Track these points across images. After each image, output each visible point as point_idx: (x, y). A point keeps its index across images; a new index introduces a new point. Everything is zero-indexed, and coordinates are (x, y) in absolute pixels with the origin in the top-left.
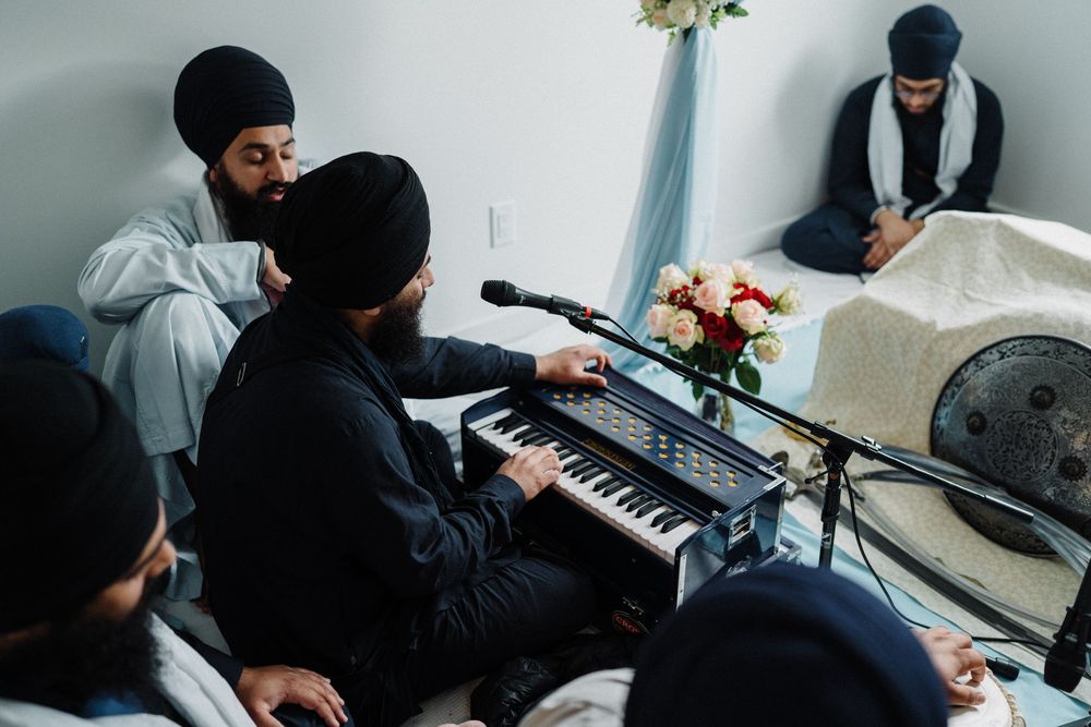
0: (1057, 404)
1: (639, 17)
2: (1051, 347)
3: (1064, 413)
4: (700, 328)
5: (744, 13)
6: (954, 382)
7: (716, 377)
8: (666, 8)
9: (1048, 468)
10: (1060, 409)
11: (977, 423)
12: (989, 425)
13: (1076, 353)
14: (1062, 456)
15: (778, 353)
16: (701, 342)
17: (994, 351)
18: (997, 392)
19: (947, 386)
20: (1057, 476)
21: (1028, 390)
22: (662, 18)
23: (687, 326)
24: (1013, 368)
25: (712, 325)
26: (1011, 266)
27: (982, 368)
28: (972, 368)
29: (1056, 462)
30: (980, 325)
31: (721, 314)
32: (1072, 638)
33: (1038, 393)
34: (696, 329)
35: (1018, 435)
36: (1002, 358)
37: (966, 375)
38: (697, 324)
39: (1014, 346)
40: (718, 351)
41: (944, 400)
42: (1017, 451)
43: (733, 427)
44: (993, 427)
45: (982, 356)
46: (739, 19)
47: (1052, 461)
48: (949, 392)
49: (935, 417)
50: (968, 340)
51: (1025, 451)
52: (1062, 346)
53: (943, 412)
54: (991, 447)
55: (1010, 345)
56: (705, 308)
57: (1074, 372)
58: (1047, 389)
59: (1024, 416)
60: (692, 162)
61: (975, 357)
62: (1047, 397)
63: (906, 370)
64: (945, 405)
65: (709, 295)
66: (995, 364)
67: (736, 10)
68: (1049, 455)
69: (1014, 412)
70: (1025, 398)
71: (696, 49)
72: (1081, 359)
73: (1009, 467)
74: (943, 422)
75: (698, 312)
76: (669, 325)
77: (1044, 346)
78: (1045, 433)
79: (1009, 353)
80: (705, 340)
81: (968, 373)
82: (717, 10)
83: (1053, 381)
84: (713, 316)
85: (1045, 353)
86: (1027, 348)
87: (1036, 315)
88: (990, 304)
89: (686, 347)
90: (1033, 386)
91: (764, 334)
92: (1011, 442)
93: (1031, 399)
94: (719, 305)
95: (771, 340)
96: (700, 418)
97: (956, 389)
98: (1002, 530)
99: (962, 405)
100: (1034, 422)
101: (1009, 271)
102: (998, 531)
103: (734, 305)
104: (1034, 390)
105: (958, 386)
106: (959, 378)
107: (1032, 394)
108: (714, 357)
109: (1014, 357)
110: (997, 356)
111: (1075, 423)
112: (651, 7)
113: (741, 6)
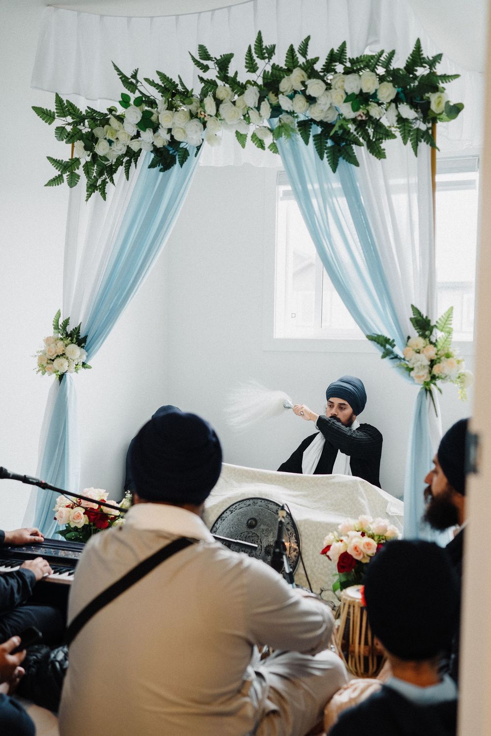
0: (259, 524)
1: (37, 370)
2: (251, 502)
3: (262, 527)
4: (86, 516)
5: (90, 367)
8: (52, 364)
9: (260, 553)
13: (261, 502)
14: (265, 546)
16: (87, 524)
17: (228, 511)
18: (232, 527)
20: (265, 556)
21: (246, 522)
22: (51, 368)
23: (80, 514)
24: (237, 515)
25: (92, 513)
26: (227, 480)
27: (224, 520)
28: (219, 521)
29: (263, 549)
30: (219, 503)
31: (96, 508)
32: (277, 550)
33: (250, 521)
36: (232, 513)
37: (217, 526)
38: (84, 514)
39: (236, 506)
45: (223, 515)
46: (87, 370)
47: (261, 549)
50: (215, 511)
52: (256, 501)
55: (234, 507)
56: (87, 506)
57: (262, 509)
58: (253, 519)
59: (246, 533)
60: (68, 440)
61: (219, 517)
62: (254, 522)
66: (229, 516)
67: (85, 366)
69: (242, 533)
70: (245, 526)
71: (66, 387)
72: (264, 503)
75: (84, 508)
76: (70, 515)
77: (248, 502)
78: (256, 539)
79: (234, 510)
81: (218, 524)
82: (78, 365)
83: (254, 515)
84: (92, 510)
85: (249, 505)
86: (241, 505)
87: (242, 494)
88: (222, 495)
89: (80, 526)
90: (247, 520)
93: (247, 525)
100: (250, 535)
101: (227, 482)
104: (248, 521)
106: (215, 528)
107: (247, 523)
109: (237, 510)
110: (230, 513)
111: (267, 530)
112: (44, 364)
113: (89, 363)
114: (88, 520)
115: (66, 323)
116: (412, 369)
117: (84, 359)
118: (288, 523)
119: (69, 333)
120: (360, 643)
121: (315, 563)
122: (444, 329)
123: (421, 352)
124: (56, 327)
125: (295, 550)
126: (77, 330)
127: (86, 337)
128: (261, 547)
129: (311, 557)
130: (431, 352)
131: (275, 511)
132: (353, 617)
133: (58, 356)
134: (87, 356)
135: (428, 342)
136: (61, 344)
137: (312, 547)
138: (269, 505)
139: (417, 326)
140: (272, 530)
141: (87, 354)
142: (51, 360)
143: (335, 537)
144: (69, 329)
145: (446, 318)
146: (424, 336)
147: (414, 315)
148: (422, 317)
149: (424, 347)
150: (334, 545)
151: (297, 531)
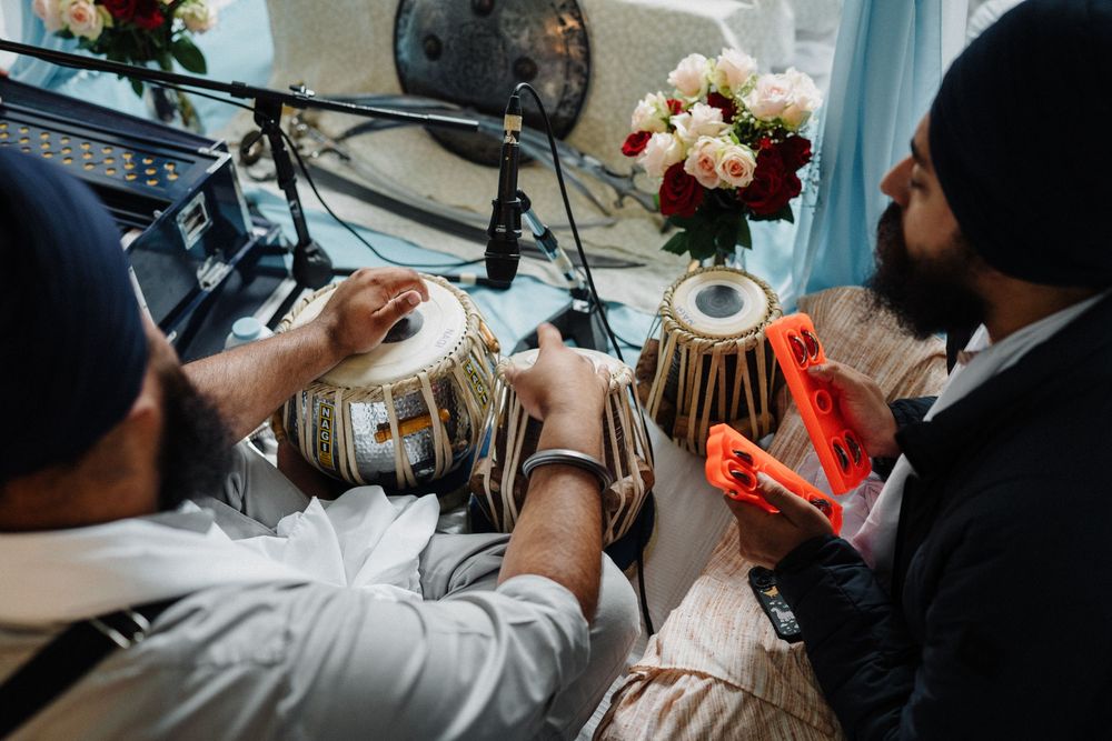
0: (498, 6)
3: (506, 14)
4: (102, 8)
6: (403, 10)
7: (153, 66)
9: (505, 75)
10: (500, 10)
11: (432, 46)
12: (444, 46)
14: (514, 60)
16: (110, 24)
19: (398, 15)
21: (469, 1)
23: (83, 9)
25: (115, 3)
29: (510, 65)
34: (98, 11)
35: (471, 49)
38: (95, 3)
40: (139, 31)
41: (401, 31)
42: (475, 66)
44: (448, 47)
48: (401, 22)
49: (396, 52)
51: (481, 64)
53: (403, 43)
59: (471, 27)
63: (357, 8)
64: (402, 36)
68: (502, 62)
69: (462, 26)
70: (468, 8)
74: (405, 56)
76: (62, 12)
78: (493, 41)
80: (115, 21)
89: (94, 33)
92: (467, 58)
93: (473, 7)
95: (194, 6)
96: (158, 122)
97: (407, 16)
99: (417, 32)
100: (481, 30)
105: (407, 12)
107: (473, 3)
111: (516, 22)
114: (109, 16)
120: (699, 416)
121: (624, 99)
125: (579, 70)
128: (506, 60)
129: (614, 88)
132: (687, 364)
137: (615, 63)
140: (527, 23)
143: (658, 110)
150: (655, 135)
151: (582, 24)
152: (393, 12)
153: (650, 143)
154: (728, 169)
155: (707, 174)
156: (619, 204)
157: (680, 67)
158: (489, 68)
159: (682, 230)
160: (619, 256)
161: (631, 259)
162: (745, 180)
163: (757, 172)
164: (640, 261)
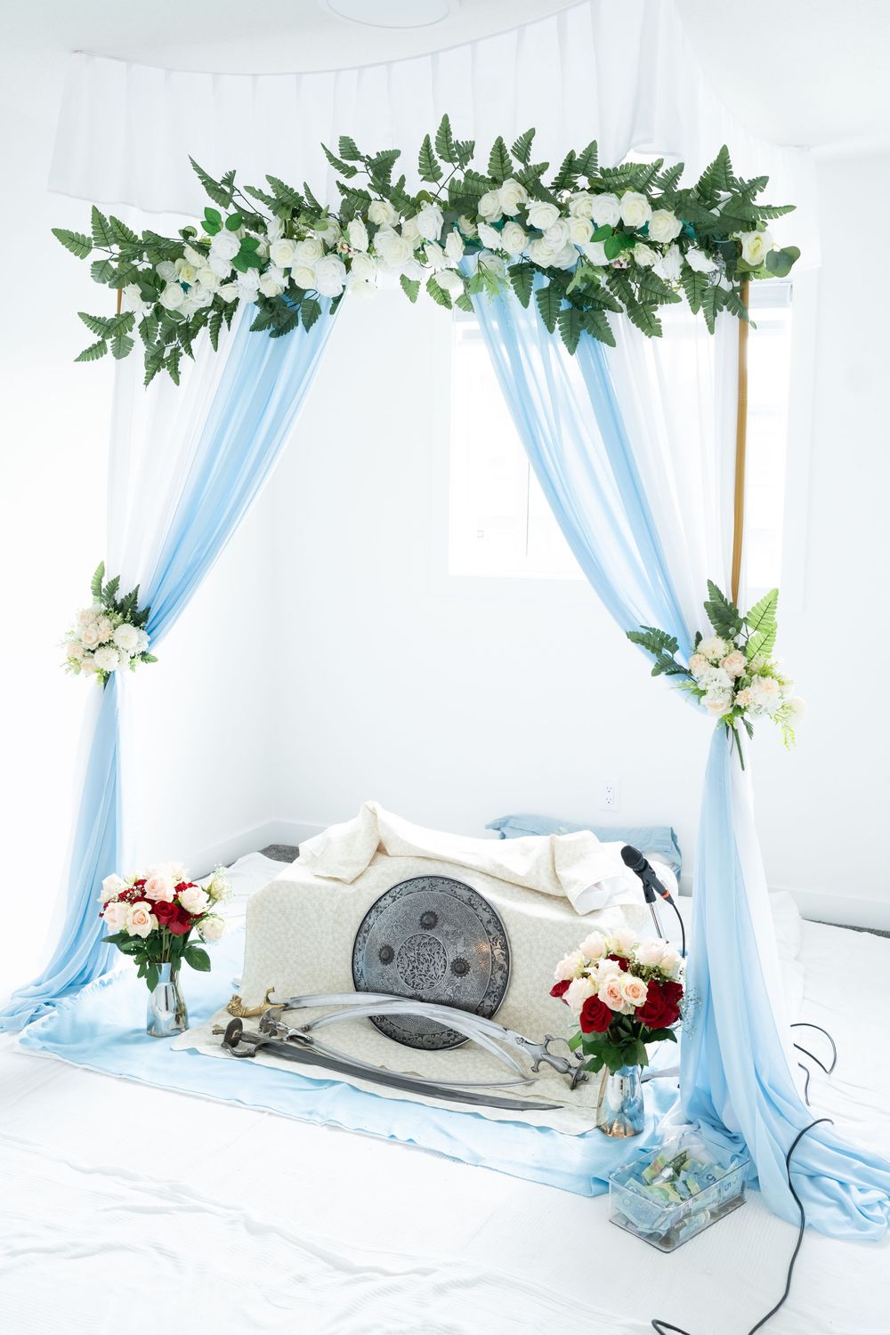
0: (440, 922)
1: (67, 666)
2: (426, 883)
3: (446, 927)
4: (154, 916)
5: (154, 660)
6: (363, 930)
7: (167, 967)
8: (92, 657)
9: (444, 972)
10: (442, 926)
11: (387, 955)
12: (396, 953)
13: (443, 883)
14: (452, 960)
15: (222, 930)
16: (156, 929)
17: (387, 897)
18: (396, 926)
19: (358, 935)
20: (451, 977)
21: (418, 918)
22: (89, 664)
23: (143, 916)
24: (404, 905)
25: (165, 911)
27: (382, 912)
28: (374, 913)
29: (448, 968)
31: (170, 900)
33: (425, 917)
34: (151, 918)
35: (419, 954)
36: (394, 900)
37: (371, 922)
38: (150, 913)
39: (401, 890)
40: (169, 938)
41: (359, 946)
42: (420, 967)
43: (187, 1019)
44: (399, 954)
45: (380, 904)
46: (151, 664)
47: (445, 967)
48: (360, 939)
49: (354, 964)
51: (426, 965)
52: (434, 882)
53: (359, 957)
54: (401, 970)
55: (398, 890)
56: (155, 899)
57: (445, 897)
58: (432, 914)
59: (419, 938)
61: (374, 907)
62: (432, 919)
63: (322, 932)
64: (360, 950)
65: (157, 887)
66: (390, 907)
67: (147, 658)
68: (442, 962)
69: (412, 938)
70: (417, 924)
71: (116, 693)
72: (448, 886)
73: (417, 981)
74: (361, 965)
75: (151, 902)
76: (127, 915)
77: (421, 884)
78: (436, 947)
79: (398, 896)
80: (159, 927)
81: (372, 919)
82: (134, 657)
83: (433, 907)
84: (163, 903)
85: (423, 888)
86: (410, 888)
89: (144, 934)
90: (421, 914)
91: (207, 915)
92: (414, 961)
93: (421, 924)
94: (167, 894)
95: (214, 919)
97: (366, 935)
98: (422, 1036)
99: (373, 946)
100: (427, 941)
102: (420, 1038)
103: (180, 893)
104: (422, 917)
105: (366, 932)
106: (366, 926)
107: (421, 920)
108: (166, 946)
109: (403, 897)
110: (391, 900)
111: (454, 933)
112: (79, 656)
113: (153, 653)
114: (157, 923)
115: (114, 586)
116: (704, 693)
117: (144, 647)
118: (489, 922)
119: (118, 602)
122: (760, 626)
123: (720, 665)
124: (97, 591)
125: (501, 967)
126: (132, 598)
127: (148, 609)
128: (445, 962)
130: (737, 665)
131: (466, 901)
133: (101, 645)
134: (150, 643)
135: (732, 645)
136: (106, 622)
138: (457, 890)
139: (716, 617)
140: (462, 933)
141: (149, 638)
142: (89, 650)
143: (576, 967)
144: (120, 596)
145: (765, 608)
146: (725, 635)
147: (711, 599)
148: (726, 603)
149: (725, 656)
150: (575, 979)
151: (503, 935)
152: (354, 935)
153: (572, 986)
154: (630, 992)
155: (614, 1000)
156: (536, 1070)
157: (587, 939)
158: (432, 968)
159: (595, 1057)
160: (541, 1101)
161: (550, 1103)
162: (641, 1001)
163: (648, 995)
164: (559, 1105)
